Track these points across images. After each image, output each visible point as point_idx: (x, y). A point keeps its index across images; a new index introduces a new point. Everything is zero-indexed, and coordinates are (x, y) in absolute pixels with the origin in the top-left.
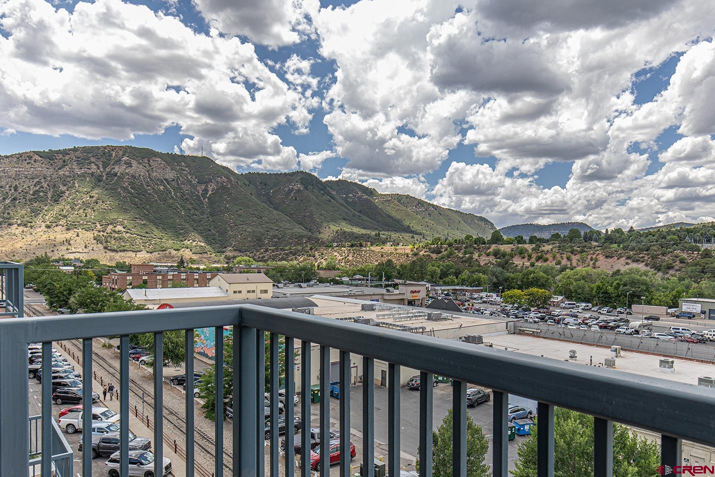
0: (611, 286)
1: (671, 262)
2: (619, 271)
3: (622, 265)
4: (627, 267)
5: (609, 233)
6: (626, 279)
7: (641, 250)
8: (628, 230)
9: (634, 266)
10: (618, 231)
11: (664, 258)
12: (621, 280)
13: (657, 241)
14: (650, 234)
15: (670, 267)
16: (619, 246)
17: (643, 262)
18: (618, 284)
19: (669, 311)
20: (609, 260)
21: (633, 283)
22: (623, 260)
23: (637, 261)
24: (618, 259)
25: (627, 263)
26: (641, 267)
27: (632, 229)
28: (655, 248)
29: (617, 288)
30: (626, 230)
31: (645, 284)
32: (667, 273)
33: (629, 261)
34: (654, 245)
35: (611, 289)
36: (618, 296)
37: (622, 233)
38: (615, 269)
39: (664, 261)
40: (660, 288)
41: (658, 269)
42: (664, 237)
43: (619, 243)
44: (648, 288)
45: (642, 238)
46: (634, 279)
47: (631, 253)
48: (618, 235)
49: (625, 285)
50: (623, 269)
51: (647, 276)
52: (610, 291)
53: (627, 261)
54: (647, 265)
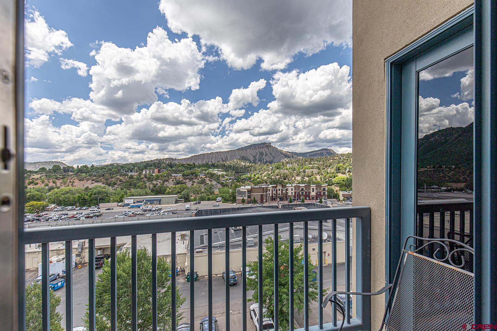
0: (87, 196)
1: (115, 181)
2: (88, 187)
3: (89, 184)
4: (92, 185)
5: (79, 167)
6: (95, 191)
7: (100, 176)
8: (91, 166)
9: (96, 184)
10: (85, 166)
11: (112, 179)
12: (92, 192)
13: (107, 172)
14: (103, 168)
15: (115, 184)
16: (86, 174)
17: (101, 182)
18: (91, 194)
19: (119, 204)
20: (82, 182)
21: (99, 193)
22: (90, 182)
23: (98, 182)
24: (87, 181)
25: (92, 183)
26: (100, 184)
27: (93, 166)
28: (107, 175)
29: (90, 196)
30: (89, 166)
31: (106, 193)
32: (114, 187)
33: (93, 182)
34: (106, 174)
35: (87, 197)
36: (92, 200)
37: (88, 167)
38: (86, 186)
39: (112, 181)
40: (112, 194)
41: (109, 185)
42: (111, 170)
43: (86, 173)
44: (107, 194)
45: (99, 170)
46: (100, 190)
47: (94, 178)
48: (85, 169)
49: (95, 194)
50: (91, 186)
51: (105, 189)
52: (86, 198)
53: (92, 182)
54: (103, 183)
